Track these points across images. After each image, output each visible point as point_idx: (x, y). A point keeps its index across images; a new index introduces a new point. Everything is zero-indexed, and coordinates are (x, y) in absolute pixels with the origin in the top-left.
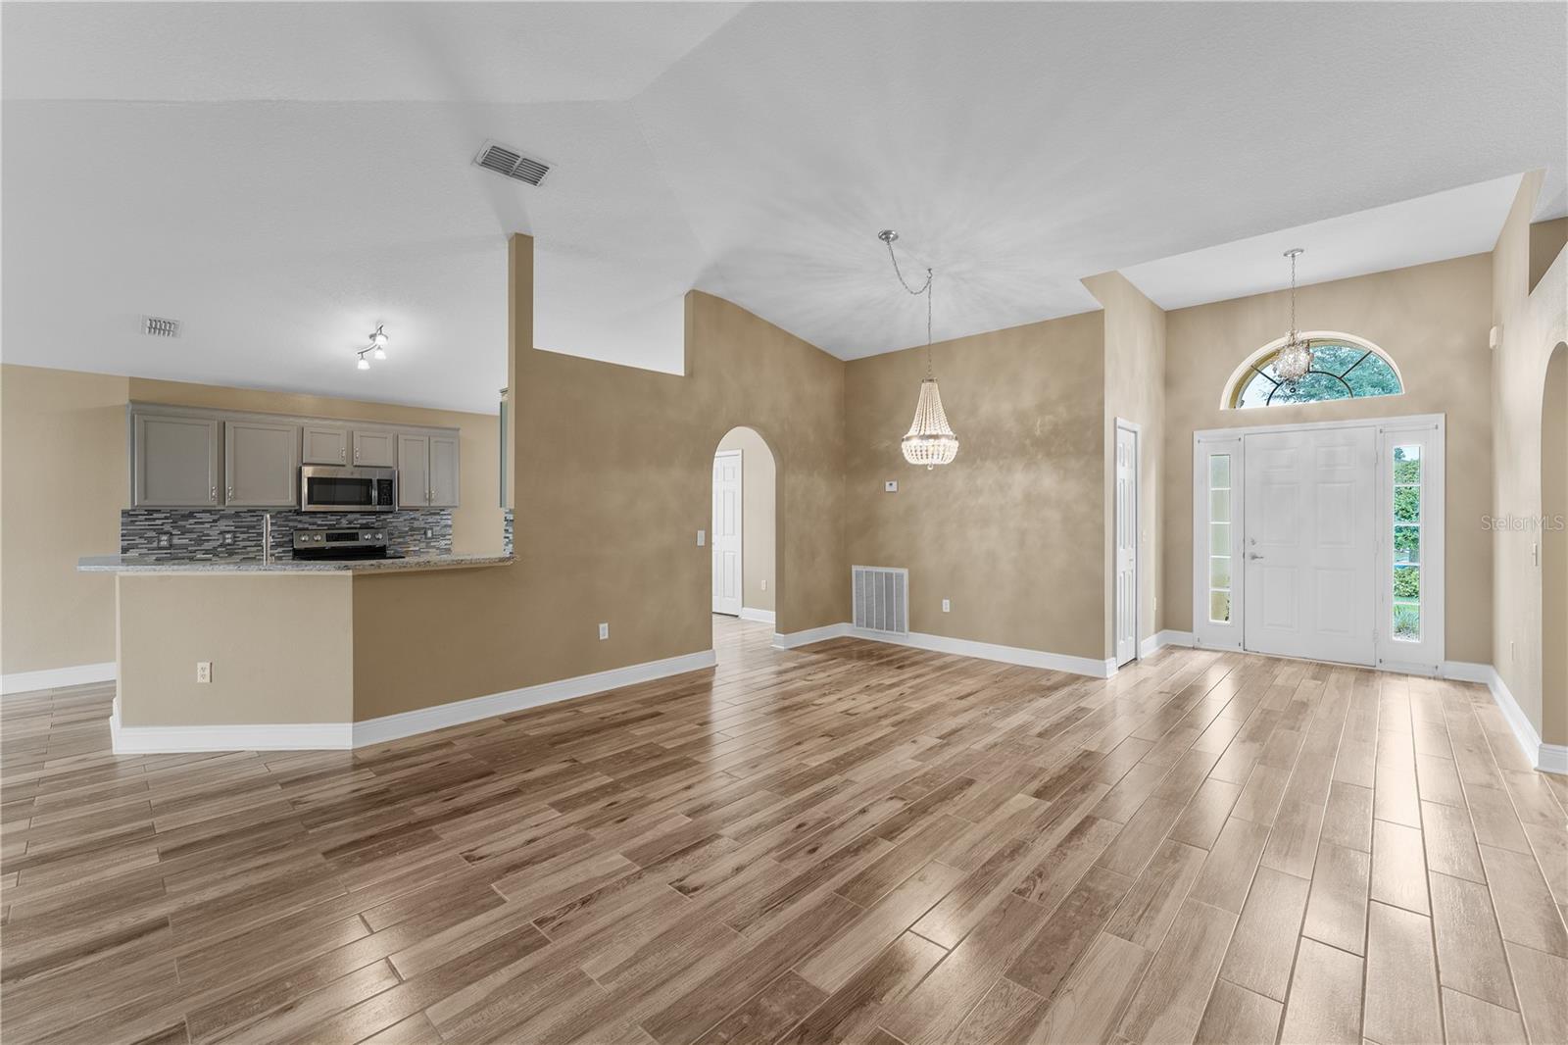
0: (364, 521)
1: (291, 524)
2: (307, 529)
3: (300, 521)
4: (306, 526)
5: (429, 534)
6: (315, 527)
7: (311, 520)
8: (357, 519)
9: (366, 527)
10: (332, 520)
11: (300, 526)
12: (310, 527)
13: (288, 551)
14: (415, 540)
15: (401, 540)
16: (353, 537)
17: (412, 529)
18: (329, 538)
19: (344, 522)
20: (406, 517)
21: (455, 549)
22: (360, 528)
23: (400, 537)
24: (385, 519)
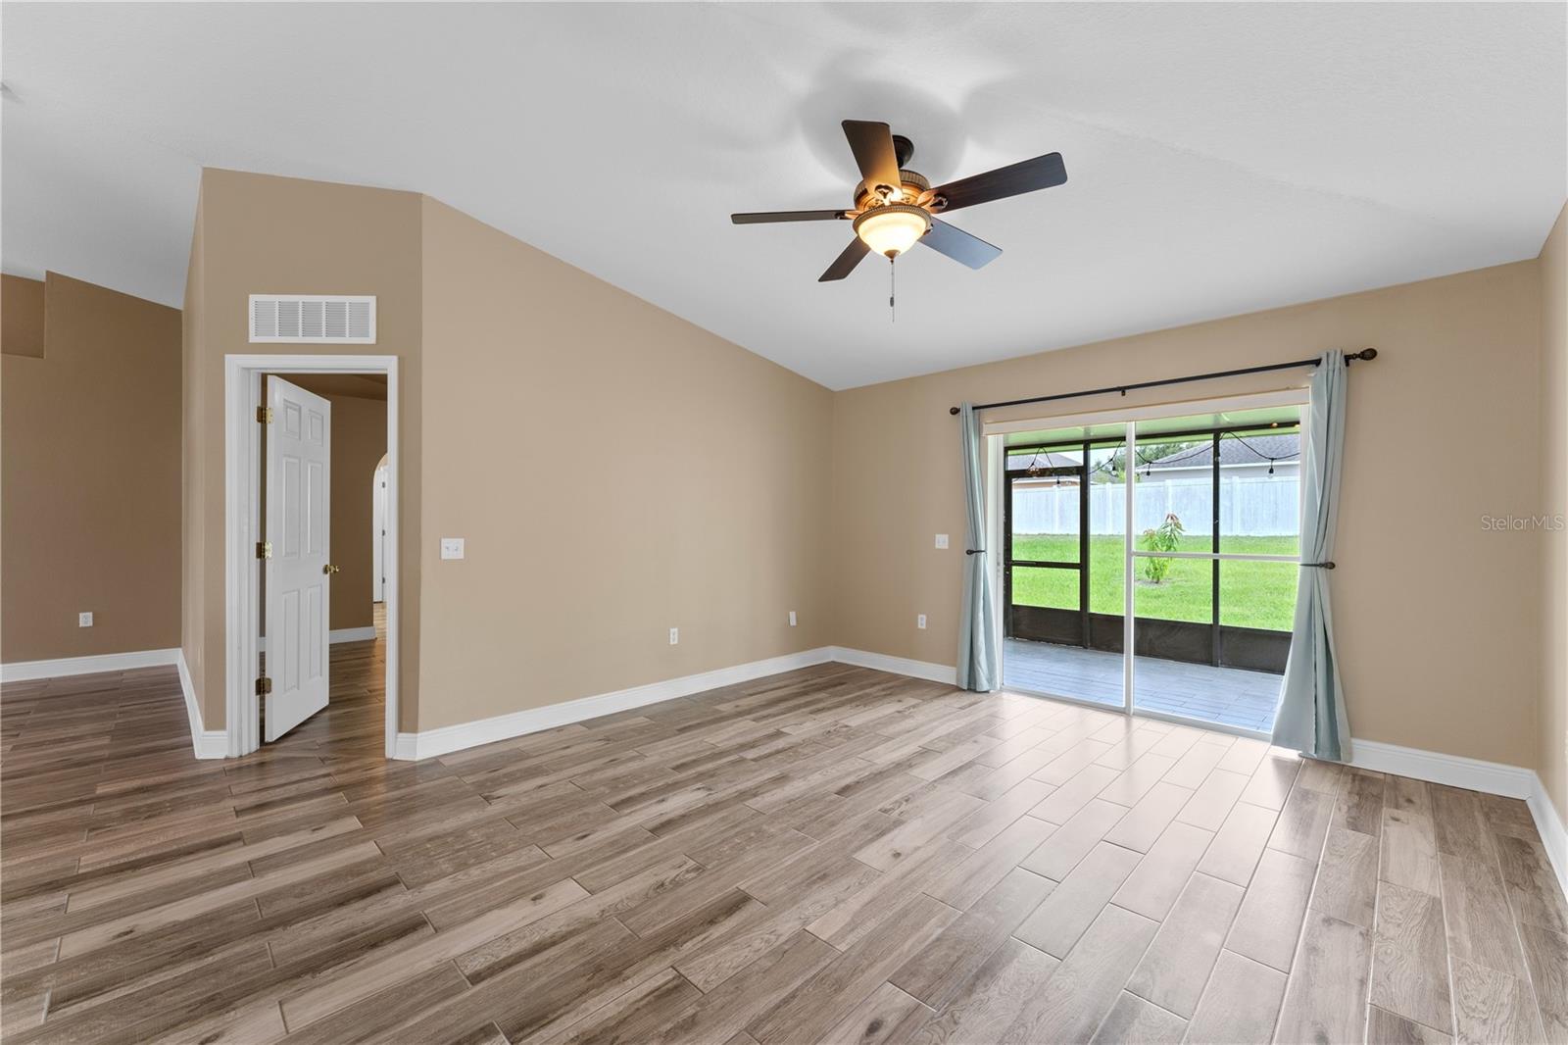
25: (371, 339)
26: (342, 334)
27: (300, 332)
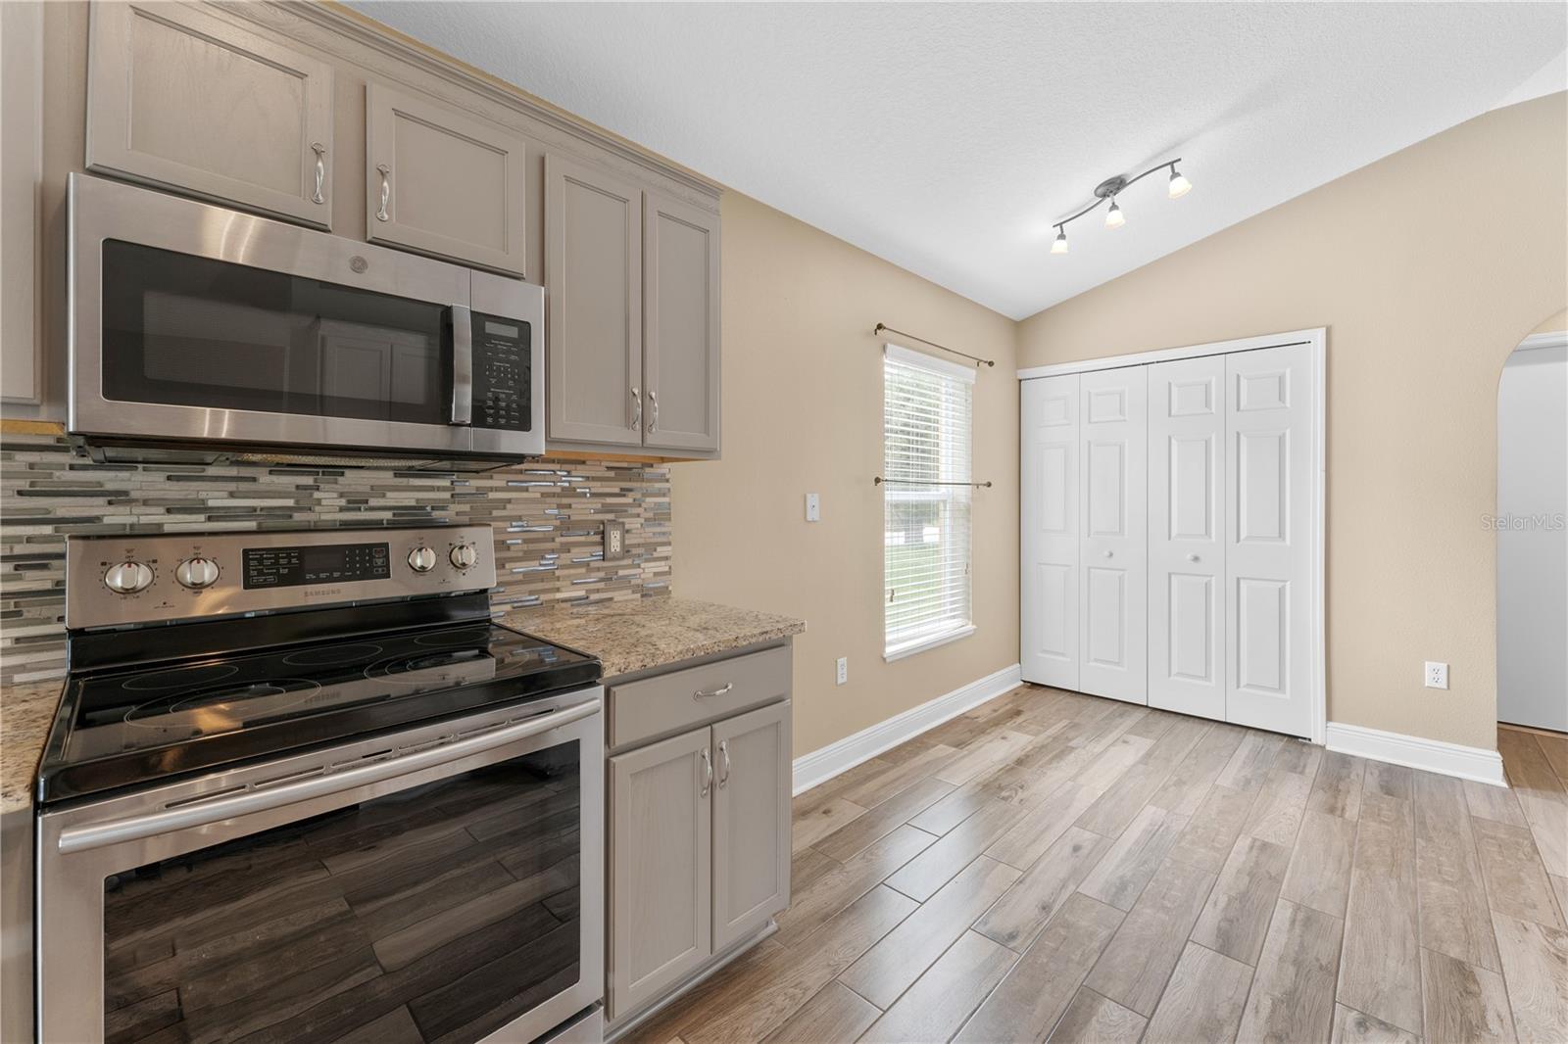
0: (408, 499)
1: (64, 507)
2: (157, 533)
3: (117, 497)
4: (153, 517)
5: (615, 543)
6: (197, 522)
7: (177, 491)
8: (380, 491)
9: (414, 521)
10: (275, 490)
11: (117, 517)
12: (173, 523)
13: (50, 640)
14: (574, 565)
15: (533, 566)
16: (367, 562)
17: (566, 526)
18: (261, 569)
19: (329, 503)
20: (547, 486)
21: (683, 590)
22: (393, 526)
23: (528, 556)
24: (481, 492)
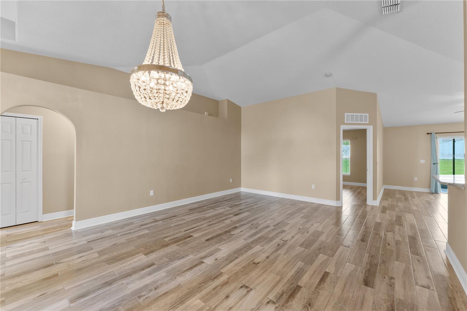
25: (368, 122)
26: (363, 121)
27: (355, 121)
